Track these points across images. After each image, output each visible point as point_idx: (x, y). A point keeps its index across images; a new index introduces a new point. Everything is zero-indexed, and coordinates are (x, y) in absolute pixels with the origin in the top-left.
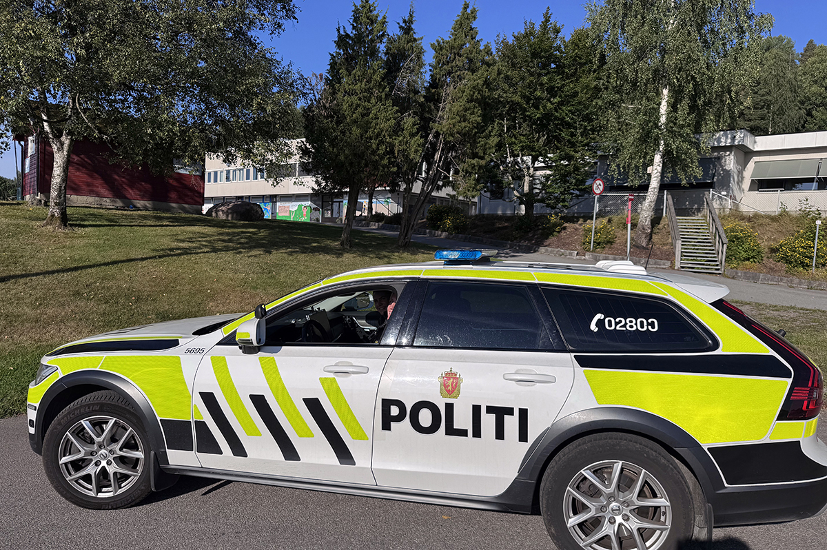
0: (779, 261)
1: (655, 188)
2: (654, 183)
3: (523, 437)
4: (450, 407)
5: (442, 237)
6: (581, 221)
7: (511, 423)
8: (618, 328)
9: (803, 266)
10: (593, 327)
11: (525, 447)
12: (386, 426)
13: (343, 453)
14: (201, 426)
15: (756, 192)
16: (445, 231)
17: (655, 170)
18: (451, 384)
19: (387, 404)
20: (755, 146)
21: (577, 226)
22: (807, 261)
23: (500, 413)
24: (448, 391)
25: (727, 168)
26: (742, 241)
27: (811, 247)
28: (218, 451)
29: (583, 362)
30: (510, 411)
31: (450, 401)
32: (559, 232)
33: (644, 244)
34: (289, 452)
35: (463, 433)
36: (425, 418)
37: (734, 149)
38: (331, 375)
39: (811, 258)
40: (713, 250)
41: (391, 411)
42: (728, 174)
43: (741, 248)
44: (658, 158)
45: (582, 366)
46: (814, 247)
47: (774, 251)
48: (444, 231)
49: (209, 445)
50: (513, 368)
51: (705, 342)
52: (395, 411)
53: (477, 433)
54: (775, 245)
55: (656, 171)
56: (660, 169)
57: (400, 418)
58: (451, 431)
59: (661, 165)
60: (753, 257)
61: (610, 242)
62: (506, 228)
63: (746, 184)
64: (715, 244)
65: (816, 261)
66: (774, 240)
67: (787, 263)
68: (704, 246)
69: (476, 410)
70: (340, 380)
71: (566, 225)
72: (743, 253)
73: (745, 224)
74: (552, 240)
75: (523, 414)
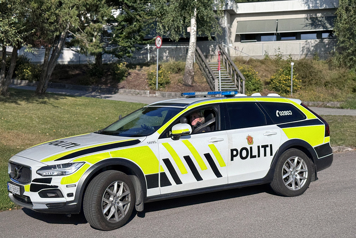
0: (271, 90)
1: (193, 43)
2: (193, 39)
3: (271, 154)
4: (251, 148)
5: (22, 85)
6: (138, 67)
7: (268, 149)
9: (286, 92)
11: (273, 157)
12: (232, 160)
13: (218, 174)
14: (163, 175)
15: (239, 43)
16: (25, 79)
17: (192, 29)
18: (250, 140)
19: (232, 151)
20: (238, 10)
21: (137, 71)
22: (288, 89)
23: (265, 147)
24: (250, 142)
26: (251, 78)
27: (289, 80)
28: (170, 184)
30: (267, 146)
31: (251, 146)
32: (126, 77)
33: (190, 83)
34: (198, 177)
35: (255, 157)
36: (244, 153)
38: (212, 143)
39: (290, 86)
40: (233, 85)
41: (234, 154)
43: (250, 83)
44: (193, 21)
45: (281, 128)
46: (291, 80)
47: (267, 83)
48: (23, 79)
49: (166, 182)
50: (265, 131)
52: (235, 153)
53: (259, 156)
54: (268, 80)
55: (193, 31)
56: (195, 29)
57: (236, 155)
58: (252, 157)
59: (196, 26)
60: (258, 88)
61: (167, 83)
62: (78, 74)
63: (233, 38)
64: (234, 81)
65: (293, 88)
66: (265, 76)
67: (276, 91)
68: (227, 82)
69: (259, 147)
70: (215, 144)
71: (130, 71)
72: (252, 85)
73: (246, 66)
74: (122, 83)
75: (271, 145)
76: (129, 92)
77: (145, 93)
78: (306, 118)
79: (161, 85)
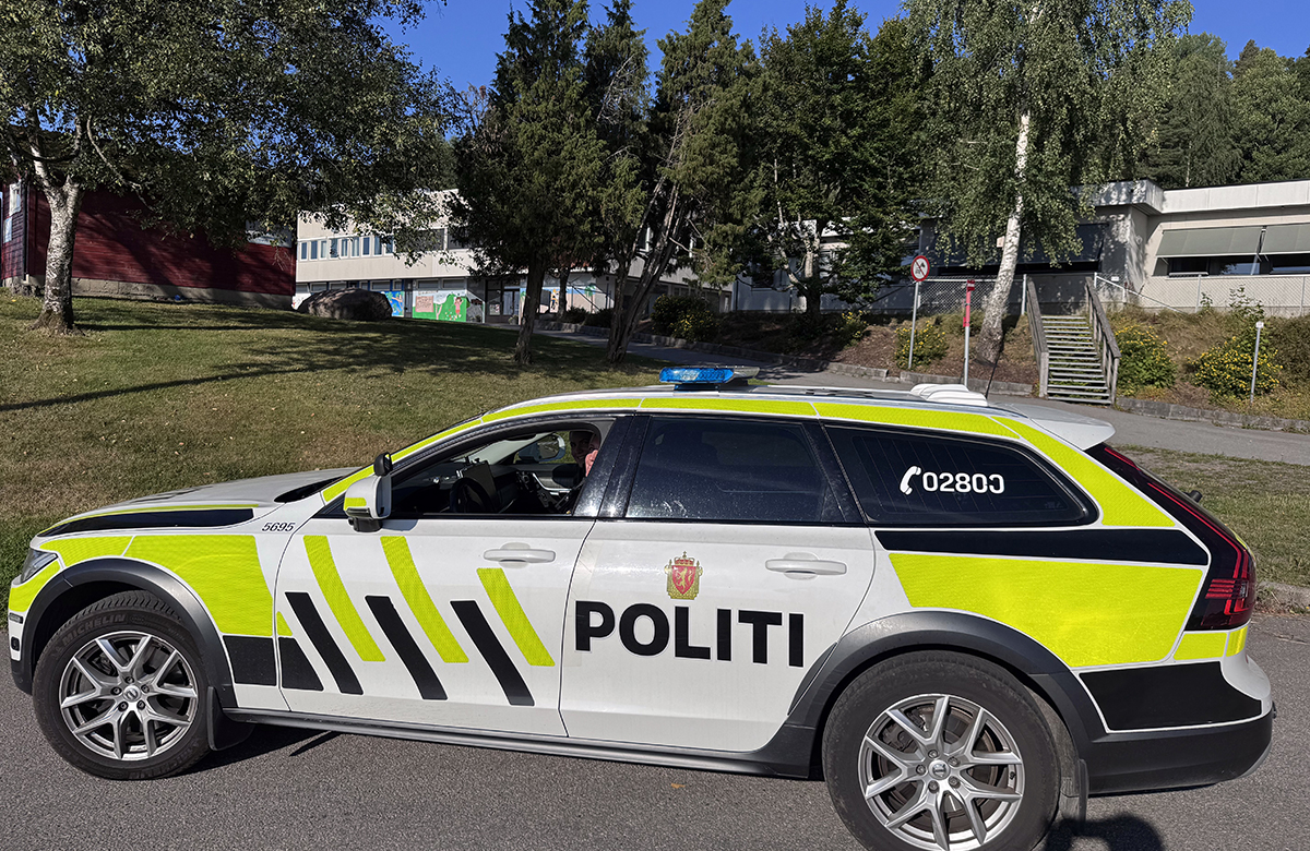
0: (1199, 385)
1: (1008, 271)
2: (1008, 264)
3: (796, 658)
4: (682, 614)
5: (677, 346)
6: (894, 322)
7: (778, 636)
8: (942, 489)
9: (1236, 393)
10: (905, 487)
11: (801, 673)
12: (582, 644)
13: (514, 687)
14: (289, 645)
15: (1165, 278)
16: (681, 337)
17: (1009, 242)
18: (684, 578)
19: (584, 609)
20: (1164, 206)
21: (888, 330)
22: (1242, 384)
23: (761, 621)
24: (679, 588)
25: (1121, 239)
26: (1143, 354)
27: (1248, 364)
28: (315, 684)
29: (889, 542)
30: (775, 619)
31: (682, 603)
32: (859, 339)
33: (991, 359)
34: (429, 684)
35: (703, 653)
36: (644, 630)
37: (1131, 210)
38: (497, 565)
39: (1248, 380)
40: (1098, 367)
41: (591, 620)
42: (1121, 248)
43: (1141, 364)
44: (1013, 224)
45: (887, 547)
46: (1252, 363)
47: (1191, 368)
48: (679, 337)
49: (301, 676)
50: (781, 552)
51: (1077, 510)
52: (596, 620)
53: (725, 653)
54: (1193, 360)
55: (1010, 244)
56: (1016, 240)
57: (604, 631)
58: (684, 650)
59: (1018, 235)
60: (1160, 379)
61: (939, 356)
62: (778, 331)
63: (1150, 265)
64: (1102, 357)
65: (1256, 384)
66: (1192, 352)
67: (1211, 387)
68: (1085, 361)
69: (724, 617)
70: (510, 572)
71: (870, 328)
72: (1144, 372)
73: (1147, 327)
74: (848, 351)
75: (797, 622)
76: (847, 370)
77: (877, 374)
78: (1094, 514)
79: (921, 358)
